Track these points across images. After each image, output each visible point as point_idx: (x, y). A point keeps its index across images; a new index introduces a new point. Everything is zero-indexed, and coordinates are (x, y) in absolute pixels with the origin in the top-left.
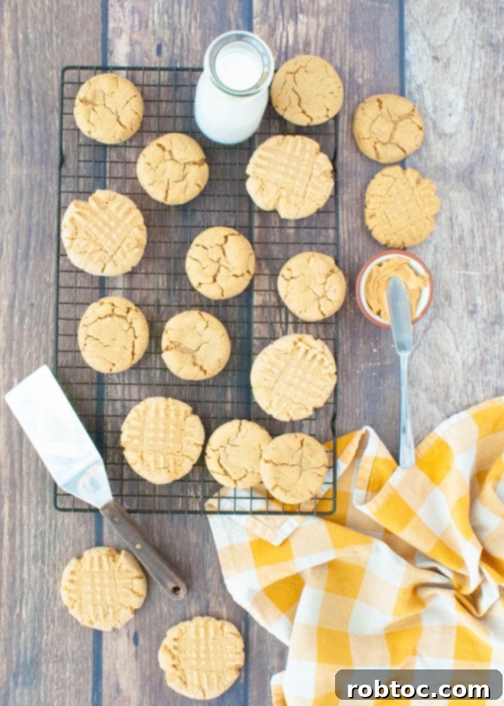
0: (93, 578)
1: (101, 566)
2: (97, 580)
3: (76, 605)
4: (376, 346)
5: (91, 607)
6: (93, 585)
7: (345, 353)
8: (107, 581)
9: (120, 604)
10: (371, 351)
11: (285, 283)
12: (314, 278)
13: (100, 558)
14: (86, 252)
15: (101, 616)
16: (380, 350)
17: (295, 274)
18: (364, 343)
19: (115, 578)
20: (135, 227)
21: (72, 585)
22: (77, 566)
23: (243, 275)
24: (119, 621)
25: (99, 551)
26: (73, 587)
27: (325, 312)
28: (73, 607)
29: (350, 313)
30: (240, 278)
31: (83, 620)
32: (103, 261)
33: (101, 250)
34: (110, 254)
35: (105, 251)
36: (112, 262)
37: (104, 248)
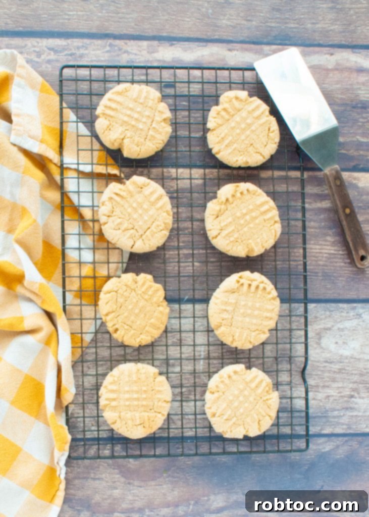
0: (245, 389)
1: (257, 386)
2: (246, 393)
3: (216, 395)
5: (224, 405)
6: (241, 393)
9: (243, 421)
14: (119, 229)
15: (225, 417)
20: (164, 212)
21: (227, 379)
22: (242, 371)
24: (231, 431)
26: (227, 381)
28: (213, 393)
31: (210, 408)
32: (134, 238)
33: (133, 228)
34: (140, 233)
35: (136, 230)
36: (141, 240)
37: (136, 227)
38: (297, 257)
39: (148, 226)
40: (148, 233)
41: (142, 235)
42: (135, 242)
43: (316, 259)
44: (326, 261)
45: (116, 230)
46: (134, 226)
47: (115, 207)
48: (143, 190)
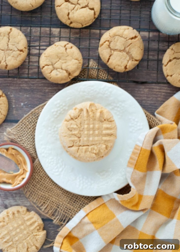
0: (22, 224)
1: (31, 225)
2: (22, 227)
4: (24, 105)
6: (19, 226)
7: (21, 85)
8: (25, 232)
10: (22, 102)
11: (63, 45)
12: (65, 62)
13: (35, 222)
16: (22, 107)
17: (68, 50)
18: (27, 98)
19: (29, 236)
21: (12, 215)
23: (69, 19)
25: (38, 219)
27: (44, 68)
29: (46, 89)
30: (67, 17)
32: (75, 143)
33: (79, 138)
34: (80, 144)
35: (80, 140)
36: (77, 148)
37: (81, 139)
38: (142, 94)
39: (89, 144)
40: (84, 147)
41: (80, 146)
42: (73, 146)
43: (156, 96)
44: (163, 98)
45: (69, 130)
46: (80, 137)
47: (80, 117)
48: (105, 122)
